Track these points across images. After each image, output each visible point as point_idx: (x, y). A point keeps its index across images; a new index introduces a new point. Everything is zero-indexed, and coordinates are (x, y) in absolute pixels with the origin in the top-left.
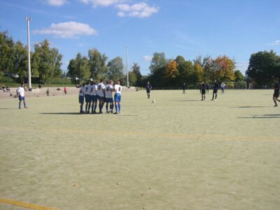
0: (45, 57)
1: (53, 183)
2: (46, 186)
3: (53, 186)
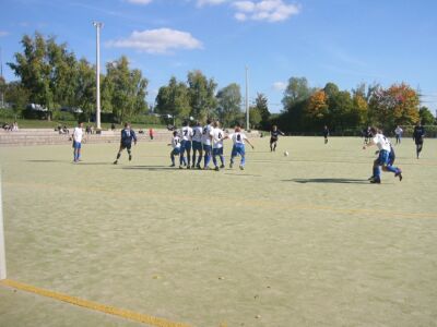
0: (122, 82)
1: (123, 273)
2: (114, 276)
3: (124, 277)
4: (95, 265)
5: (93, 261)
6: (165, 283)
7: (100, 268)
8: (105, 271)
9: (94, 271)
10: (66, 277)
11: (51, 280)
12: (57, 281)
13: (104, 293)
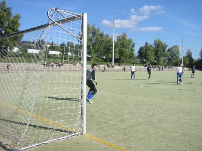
1: (140, 136)
2: (135, 138)
3: (141, 139)
4: (125, 131)
5: (124, 129)
6: (162, 144)
7: (128, 133)
8: (131, 135)
9: (125, 134)
10: (113, 136)
11: (106, 136)
12: (109, 138)
13: (133, 146)
